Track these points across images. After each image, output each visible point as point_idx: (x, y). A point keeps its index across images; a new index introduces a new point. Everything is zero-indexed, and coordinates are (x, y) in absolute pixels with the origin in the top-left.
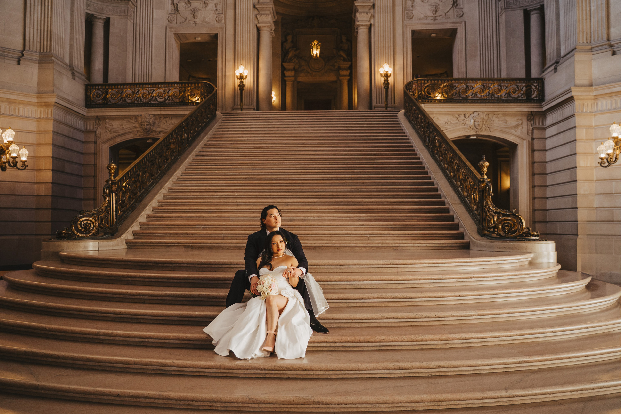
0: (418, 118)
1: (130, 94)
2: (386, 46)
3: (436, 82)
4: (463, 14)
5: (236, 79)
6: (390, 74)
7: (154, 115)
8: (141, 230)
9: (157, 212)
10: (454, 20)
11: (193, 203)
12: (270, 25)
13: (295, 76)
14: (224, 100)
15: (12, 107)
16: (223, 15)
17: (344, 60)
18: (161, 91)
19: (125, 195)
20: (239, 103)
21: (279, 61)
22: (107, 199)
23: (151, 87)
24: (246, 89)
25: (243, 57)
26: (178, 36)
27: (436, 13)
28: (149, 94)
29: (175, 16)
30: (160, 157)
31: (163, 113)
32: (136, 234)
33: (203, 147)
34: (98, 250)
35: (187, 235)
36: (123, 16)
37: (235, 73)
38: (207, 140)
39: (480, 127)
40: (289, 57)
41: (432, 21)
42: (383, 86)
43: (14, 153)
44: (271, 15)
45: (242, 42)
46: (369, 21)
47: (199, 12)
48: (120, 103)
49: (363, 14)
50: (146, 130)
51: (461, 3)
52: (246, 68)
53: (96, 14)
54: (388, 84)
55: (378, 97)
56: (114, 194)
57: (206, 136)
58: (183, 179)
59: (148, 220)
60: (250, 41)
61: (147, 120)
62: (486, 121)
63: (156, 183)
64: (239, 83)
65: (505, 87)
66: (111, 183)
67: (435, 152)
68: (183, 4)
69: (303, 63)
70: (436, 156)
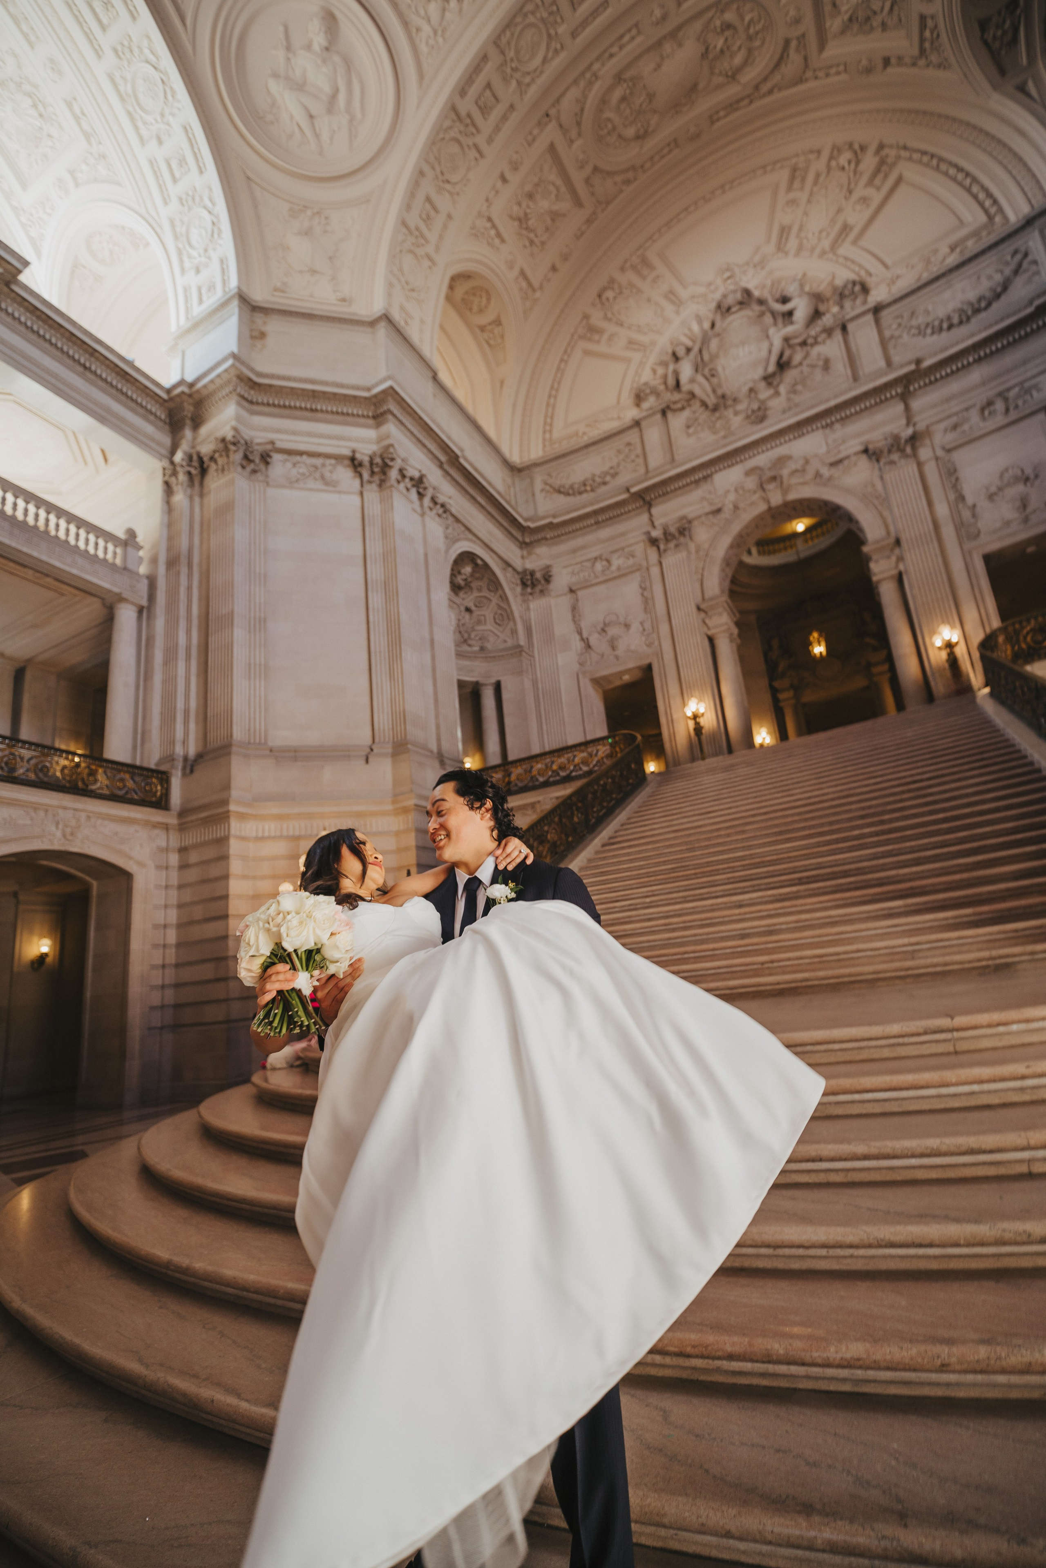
1: (522, 774)
2: (938, 599)
5: (689, 721)
6: (958, 641)
7: (551, 799)
12: (728, 627)
13: (797, 697)
16: (655, 635)
17: (875, 649)
20: (699, 754)
21: (764, 682)
23: (551, 758)
24: (707, 733)
25: (694, 684)
26: (596, 682)
27: (1025, 511)
28: (549, 768)
29: (588, 655)
36: (518, 673)
37: (686, 712)
40: (780, 671)
41: (1022, 526)
44: (727, 612)
45: (689, 664)
46: (896, 568)
47: (620, 640)
49: (881, 561)
52: (700, 700)
53: (481, 680)
54: (957, 657)
64: (694, 727)
68: (597, 635)
69: (803, 674)
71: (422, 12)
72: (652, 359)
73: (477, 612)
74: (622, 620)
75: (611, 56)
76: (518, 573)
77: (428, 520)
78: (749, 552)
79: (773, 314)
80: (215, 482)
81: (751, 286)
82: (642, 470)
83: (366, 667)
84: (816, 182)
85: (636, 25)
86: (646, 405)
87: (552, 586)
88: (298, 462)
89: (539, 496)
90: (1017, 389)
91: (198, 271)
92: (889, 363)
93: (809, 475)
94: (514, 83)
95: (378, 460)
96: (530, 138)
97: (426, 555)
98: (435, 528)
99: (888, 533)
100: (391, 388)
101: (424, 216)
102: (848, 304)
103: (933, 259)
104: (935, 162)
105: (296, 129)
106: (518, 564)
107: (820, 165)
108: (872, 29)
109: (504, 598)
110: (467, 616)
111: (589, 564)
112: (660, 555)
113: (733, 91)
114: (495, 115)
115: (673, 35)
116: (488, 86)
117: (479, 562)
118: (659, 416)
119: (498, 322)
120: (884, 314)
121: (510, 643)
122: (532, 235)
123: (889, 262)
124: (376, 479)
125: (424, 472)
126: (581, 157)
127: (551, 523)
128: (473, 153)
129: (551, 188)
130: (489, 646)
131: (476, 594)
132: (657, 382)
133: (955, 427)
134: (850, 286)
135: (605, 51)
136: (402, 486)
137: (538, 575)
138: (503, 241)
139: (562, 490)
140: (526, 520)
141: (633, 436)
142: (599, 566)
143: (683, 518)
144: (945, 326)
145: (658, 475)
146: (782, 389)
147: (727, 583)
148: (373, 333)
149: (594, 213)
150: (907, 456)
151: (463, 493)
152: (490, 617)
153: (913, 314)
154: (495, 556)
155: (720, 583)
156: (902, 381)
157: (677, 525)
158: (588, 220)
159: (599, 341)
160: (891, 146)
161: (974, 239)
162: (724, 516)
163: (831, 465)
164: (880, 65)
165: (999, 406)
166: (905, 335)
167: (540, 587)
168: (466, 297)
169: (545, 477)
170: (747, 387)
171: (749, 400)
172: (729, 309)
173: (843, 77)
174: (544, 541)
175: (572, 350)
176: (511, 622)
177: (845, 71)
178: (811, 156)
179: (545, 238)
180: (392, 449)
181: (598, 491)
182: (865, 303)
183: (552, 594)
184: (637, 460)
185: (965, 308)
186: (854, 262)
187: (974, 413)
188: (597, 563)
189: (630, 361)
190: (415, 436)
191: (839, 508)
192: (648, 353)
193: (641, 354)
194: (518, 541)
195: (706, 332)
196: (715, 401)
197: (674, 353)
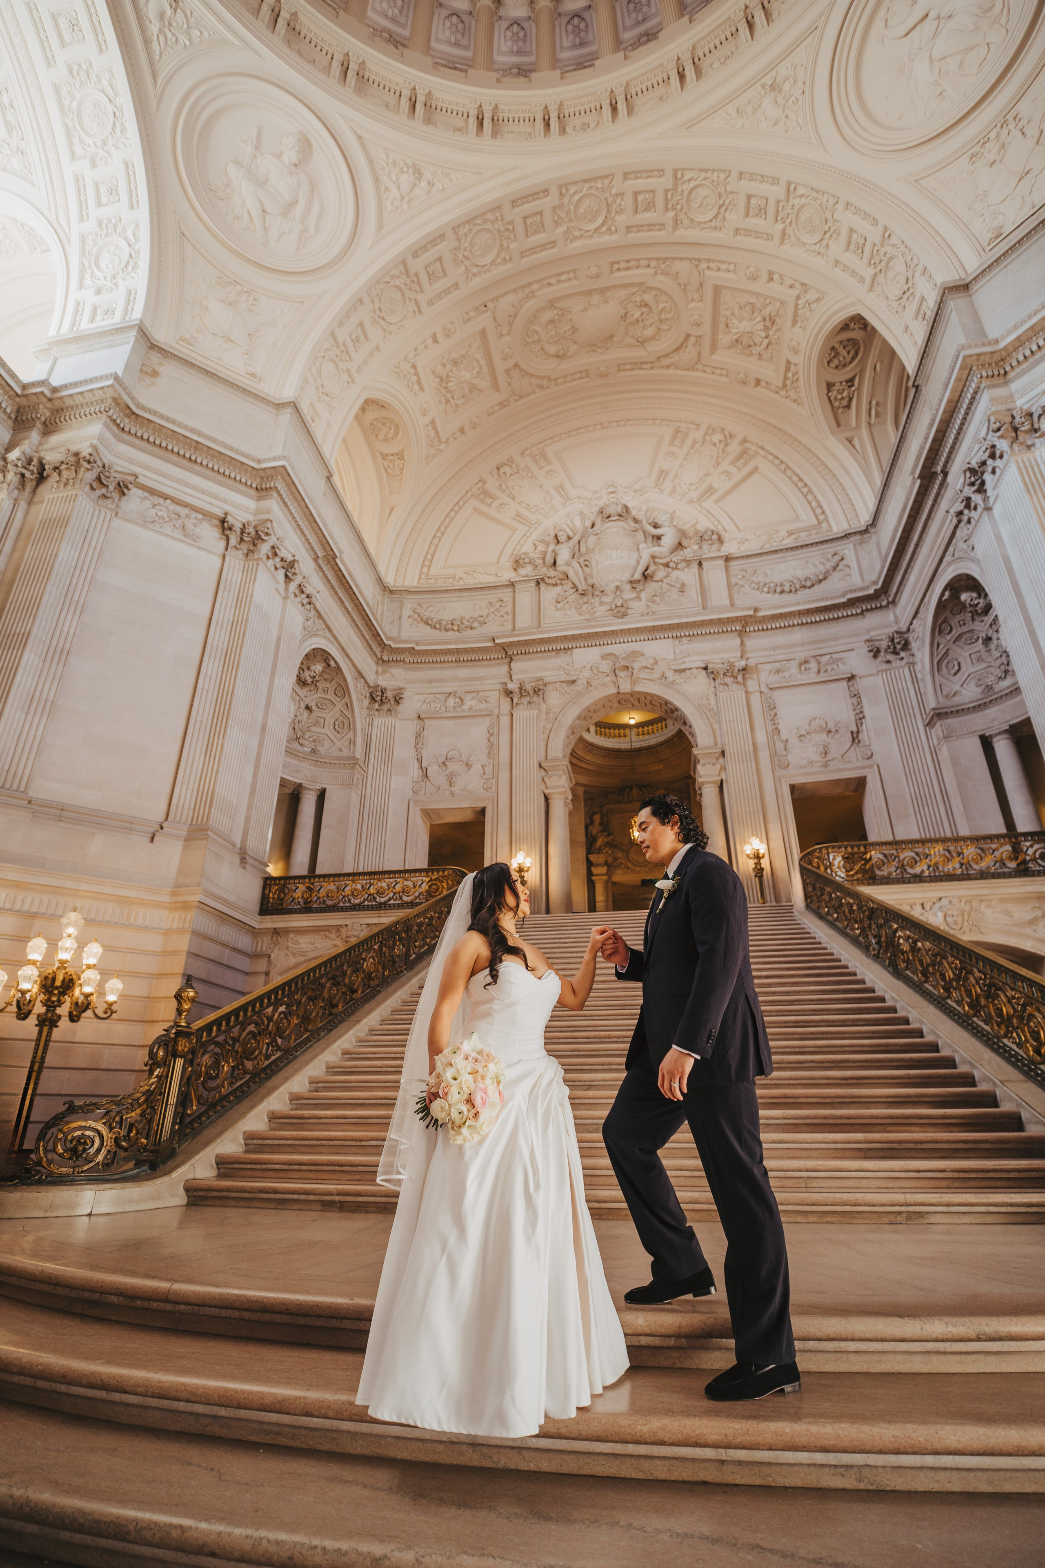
0: (841, 905)
1: (333, 891)
2: (750, 814)
3: (856, 849)
4: (872, 754)
6: (764, 855)
7: (368, 925)
8: (242, 1152)
9: (299, 1107)
10: (859, 764)
12: (564, 790)
13: (609, 874)
15: (126, 911)
16: (494, 781)
18: (384, 884)
21: (582, 852)
22: (156, 1073)
23: (367, 880)
25: (524, 842)
26: (426, 813)
27: (826, 757)
28: (364, 890)
29: (424, 784)
30: (334, 984)
32: (224, 1164)
34: (90, 1215)
36: (346, 785)
39: (960, 926)
40: (597, 846)
41: (822, 769)
42: (753, 874)
43: (89, 985)
44: (565, 778)
46: (719, 775)
47: (459, 777)
48: (315, 905)
49: (707, 766)
51: (866, 739)
52: (527, 855)
53: (305, 783)
54: (762, 869)
56: (180, 1062)
58: (379, 1032)
59: (273, 1125)
62: (969, 915)
63: (319, 1040)
65: (991, 851)
66: (175, 1034)
67: (903, 965)
68: (436, 767)
69: (620, 855)
70: (908, 972)
71: (394, 178)
72: (534, 536)
73: (317, 713)
74: (464, 758)
75: (549, 284)
76: (369, 687)
77: (289, 603)
78: (588, 730)
79: (645, 533)
80: (50, 492)
81: (630, 505)
82: (510, 627)
83: (180, 734)
84: (692, 447)
85: (575, 271)
86: (522, 571)
87: (400, 708)
88: (159, 505)
89: (406, 622)
90: (828, 657)
91: (98, 292)
92: (732, 604)
93: (657, 675)
94: (463, 268)
95: (251, 530)
96: (466, 317)
97: (279, 639)
98: (296, 615)
99: (716, 744)
100: (284, 467)
101: (353, 337)
102: (705, 546)
103: (774, 536)
104: (783, 466)
105: (246, 215)
106: (371, 678)
107: (698, 435)
108: (751, 354)
109: (349, 706)
110: (306, 713)
111: (442, 697)
112: (513, 708)
113: (639, 353)
114: (442, 284)
115: (602, 291)
116: (440, 259)
117: (332, 663)
118: (533, 584)
119: (400, 455)
120: (732, 563)
121: (345, 753)
122: (449, 395)
123: (741, 527)
124: (244, 547)
125: (296, 558)
126: (507, 351)
127: (413, 648)
128: (412, 307)
129: (475, 364)
130: (322, 750)
131: (320, 694)
132: (536, 556)
133: (778, 671)
134: (709, 533)
135: (545, 279)
136: (270, 563)
137: (389, 694)
138: (422, 389)
139: (430, 622)
140: (389, 639)
141: (506, 594)
142: (451, 702)
143: (540, 679)
144: (778, 590)
145: (523, 635)
146: (643, 595)
147: (569, 750)
148: (276, 415)
149: (508, 400)
150: (738, 683)
151: (332, 592)
152: (330, 721)
153: (755, 572)
154: (350, 663)
155: (564, 748)
156: (741, 621)
157: (533, 684)
158: (501, 403)
159: (490, 506)
160: (752, 443)
161: (806, 533)
162: (577, 688)
163: (676, 671)
164: (753, 382)
165: (813, 665)
166: (747, 586)
167: (388, 706)
168: (375, 423)
169: (415, 606)
170: (615, 585)
171: (614, 596)
172: (609, 517)
173: (724, 379)
174: (402, 664)
175: (464, 503)
176: (351, 732)
177: (727, 375)
178: (691, 426)
179: (460, 402)
180: (269, 525)
181: (465, 633)
182: (719, 550)
183: (399, 715)
184: (506, 616)
185: (795, 581)
186: (714, 516)
187: (794, 665)
188: (450, 699)
189: (515, 530)
190: (296, 521)
191: (677, 710)
192: (532, 529)
193: (526, 528)
194: (376, 656)
195: (586, 529)
196: (585, 587)
197: (556, 536)
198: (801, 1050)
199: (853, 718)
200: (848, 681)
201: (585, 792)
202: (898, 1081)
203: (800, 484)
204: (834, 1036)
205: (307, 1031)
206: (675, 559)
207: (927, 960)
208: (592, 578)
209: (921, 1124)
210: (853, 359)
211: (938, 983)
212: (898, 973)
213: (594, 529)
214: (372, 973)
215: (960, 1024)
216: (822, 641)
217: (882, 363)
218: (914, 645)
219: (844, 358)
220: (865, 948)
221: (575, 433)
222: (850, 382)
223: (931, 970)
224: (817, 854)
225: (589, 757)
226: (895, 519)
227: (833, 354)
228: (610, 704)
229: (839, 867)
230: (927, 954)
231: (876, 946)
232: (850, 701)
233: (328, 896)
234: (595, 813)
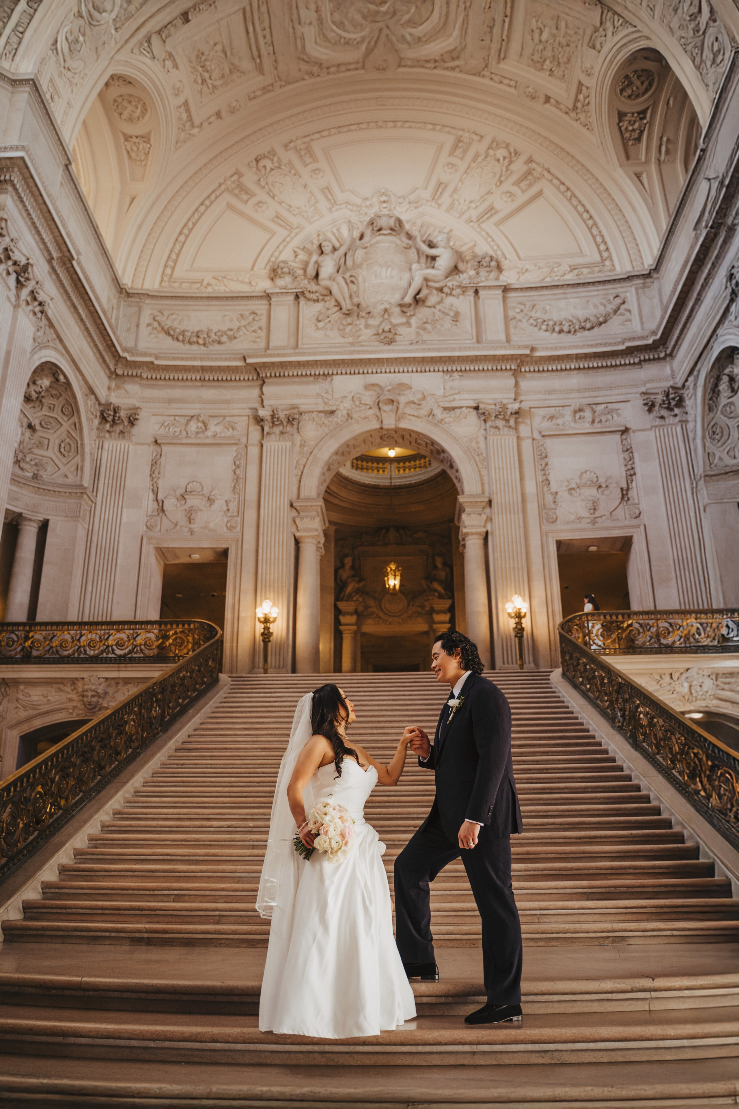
0: (594, 677)
1: (67, 641)
2: (514, 568)
3: (614, 618)
4: (640, 513)
5: (257, 623)
6: (525, 614)
7: (107, 679)
8: (43, 899)
9: (82, 861)
10: (627, 523)
11: (161, 843)
12: (317, 533)
13: (358, 624)
14: (235, 659)
16: (238, 519)
17: (441, 597)
18: (123, 636)
19: (16, 820)
20: (261, 665)
21: (331, 599)
23: (105, 630)
24: (274, 641)
25: (270, 586)
26: (161, 552)
27: (594, 513)
28: (101, 641)
29: (159, 519)
30: (102, 747)
31: (123, 674)
32: (30, 908)
33: (190, 733)
35: (141, 914)
36: (72, 517)
37: (255, 613)
38: (199, 721)
40: (347, 592)
41: (590, 526)
42: (513, 634)
44: (318, 518)
45: (268, 561)
46: (484, 526)
47: (199, 513)
48: (47, 656)
49: (472, 515)
50: (90, 705)
51: (636, 497)
52: (274, 604)
53: (26, 513)
54: (523, 629)
55: (505, 652)
57: (197, 713)
58: (145, 794)
59: (62, 877)
60: (282, 559)
61: (93, 687)
63: (90, 800)
64: (262, 631)
67: (641, 737)
68: (174, 501)
69: (372, 603)
70: (645, 744)
72: (295, 242)
73: (40, 433)
74: (206, 491)
76: (100, 404)
77: (20, 313)
78: (345, 465)
79: (418, 251)
81: (403, 218)
82: (263, 345)
84: (474, 160)
86: (280, 282)
87: (135, 430)
89: (144, 331)
90: (603, 406)
92: (508, 340)
93: (424, 412)
97: (8, 353)
98: (26, 325)
99: (483, 492)
100: (22, 158)
102: (483, 273)
103: (556, 269)
104: (569, 194)
106: (103, 394)
107: (481, 147)
108: (542, 69)
109: (78, 426)
110: (28, 433)
111: (183, 420)
112: (263, 437)
117: (61, 378)
118: (292, 298)
119: (146, 138)
120: (511, 295)
121: (71, 479)
122: (206, 75)
123: (522, 256)
125: (31, 261)
127: (152, 363)
130: (45, 475)
131: (45, 412)
132: (296, 265)
133: (552, 418)
134: (488, 259)
137: (122, 414)
138: (176, 66)
139: (172, 332)
140: (125, 350)
141: (261, 307)
142: (193, 426)
143: (294, 407)
144: (557, 328)
145: (279, 355)
146: (413, 321)
147: (324, 488)
148: (12, 93)
149: (272, 84)
150: (510, 427)
151: (65, 297)
152: (54, 443)
153: (534, 306)
154: (80, 378)
155: (318, 486)
156: (516, 359)
157: (287, 412)
158: (264, 88)
159: (246, 202)
160: (538, 164)
161: (589, 270)
162: (336, 419)
163: (445, 409)
164: (542, 99)
165: (588, 414)
166: (524, 321)
167: (121, 427)
168: (120, 100)
169: (155, 312)
170: (383, 307)
171: (381, 319)
172: (380, 230)
173: (512, 90)
174: (138, 379)
175: (217, 197)
176: (79, 456)
177: (515, 87)
178: (474, 137)
179: (218, 83)
180: (3, 225)
181: (211, 348)
182: (497, 279)
183: (134, 439)
184: (259, 331)
185: (574, 321)
186: (493, 240)
187: (568, 412)
188: (192, 423)
189: (273, 234)
190: (31, 219)
191: (444, 451)
192: (293, 234)
193: (286, 233)
194: (109, 369)
195: (354, 240)
196: (349, 307)
197: (320, 246)
198: (545, 814)
199: (624, 474)
200: (622, 435)
201: (336, 531)
202: (623, 839)
203: (586, 216)
204: (574, 801)
205: (81, 791)
206: (450, 284)
207: (660, 735)
208: (358, 296)
209: (635, 873)
210: (647, 90)
211: (667, 756)
212: (637, 745)
213: (363, 241)
214: (133, 735)
215: (680, 792)
216: (600, 389)
217: (675, 98)
218: (688, 403)
219: (637, 88)
220: (611, 720)
221: (345, 129)
222: (643, 113)
223: (662, 743)
224: (577, 621)
225: (343, 493)
226: (678, 268)
227: (626, 83)
228: (372, 440)
229: (597, 635)
230: (661, 730)
231: (621, 719)
232: (622, 455)
233: (61, 645)
234: (346, 556)
